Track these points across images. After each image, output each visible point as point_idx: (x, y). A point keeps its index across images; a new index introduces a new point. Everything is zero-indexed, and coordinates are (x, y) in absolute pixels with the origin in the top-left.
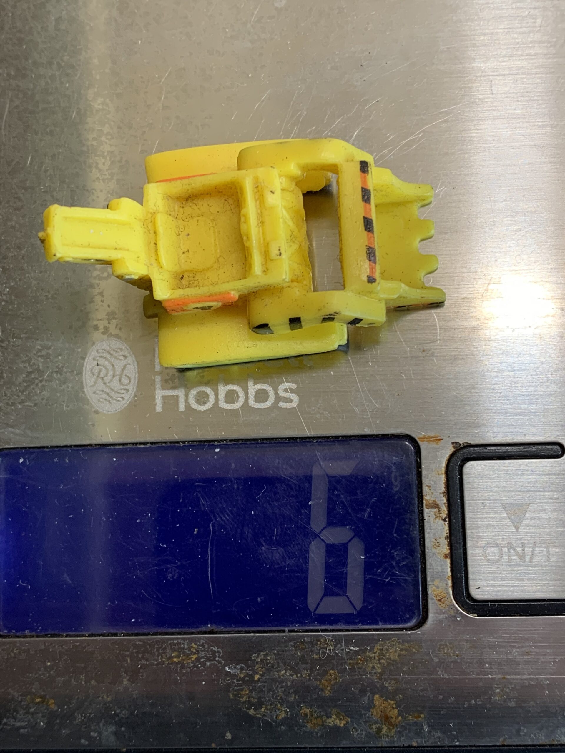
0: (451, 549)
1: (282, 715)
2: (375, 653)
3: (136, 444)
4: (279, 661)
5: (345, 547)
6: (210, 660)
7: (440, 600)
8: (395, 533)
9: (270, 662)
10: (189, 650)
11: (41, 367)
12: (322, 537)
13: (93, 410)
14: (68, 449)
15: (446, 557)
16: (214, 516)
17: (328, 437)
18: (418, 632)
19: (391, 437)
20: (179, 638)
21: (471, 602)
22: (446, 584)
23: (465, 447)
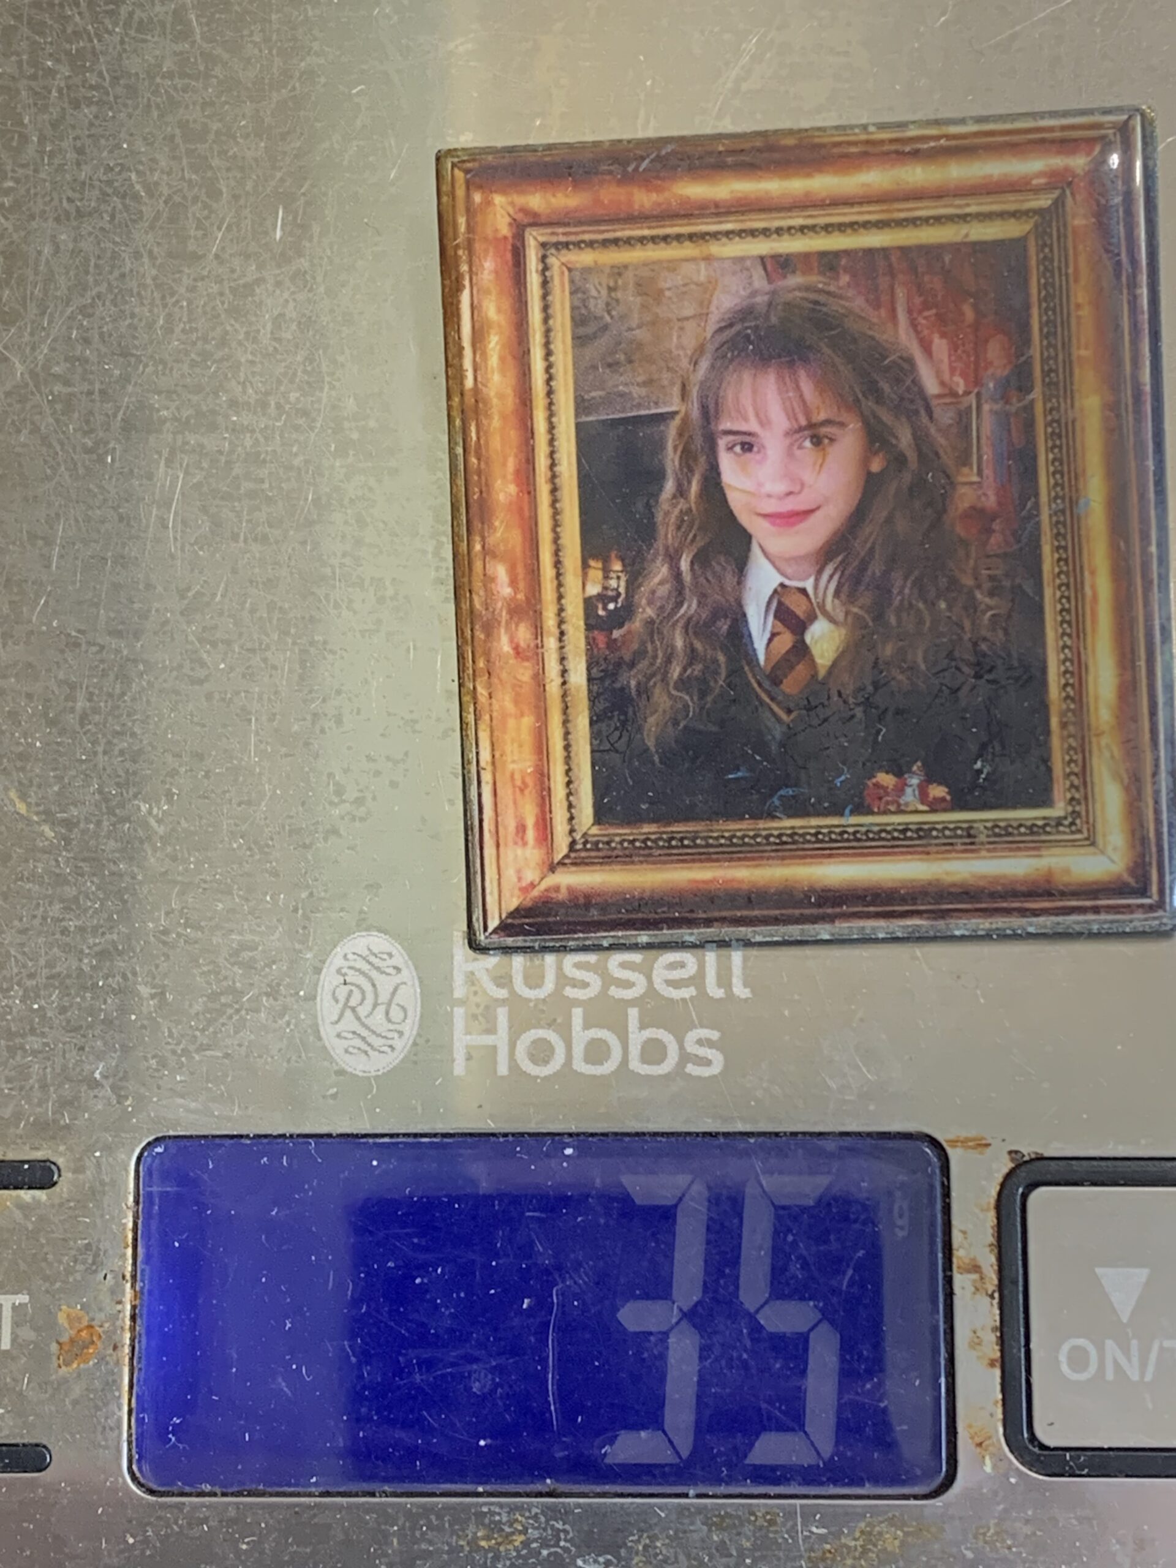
0: (1002, 1351)
2: (855, 1539)
3: (416, 1135)
5: (803, 1339)
6: (548, 1546)
7: (980, 1445)
9: (660, 1553)
10: (511, 1526)
11: (238, 985)
12: (763, 1322)
13: (336, 1068)
14: (288, 1141)
15: (992, 1364)
16: (561, 1276)
17: (777, 1135)
18: (938, 1502)
19: (895, 1136)
20: (492, 1504)
21: (1036, 1450)
22: (992, 1415)
23: (1032, 1160)
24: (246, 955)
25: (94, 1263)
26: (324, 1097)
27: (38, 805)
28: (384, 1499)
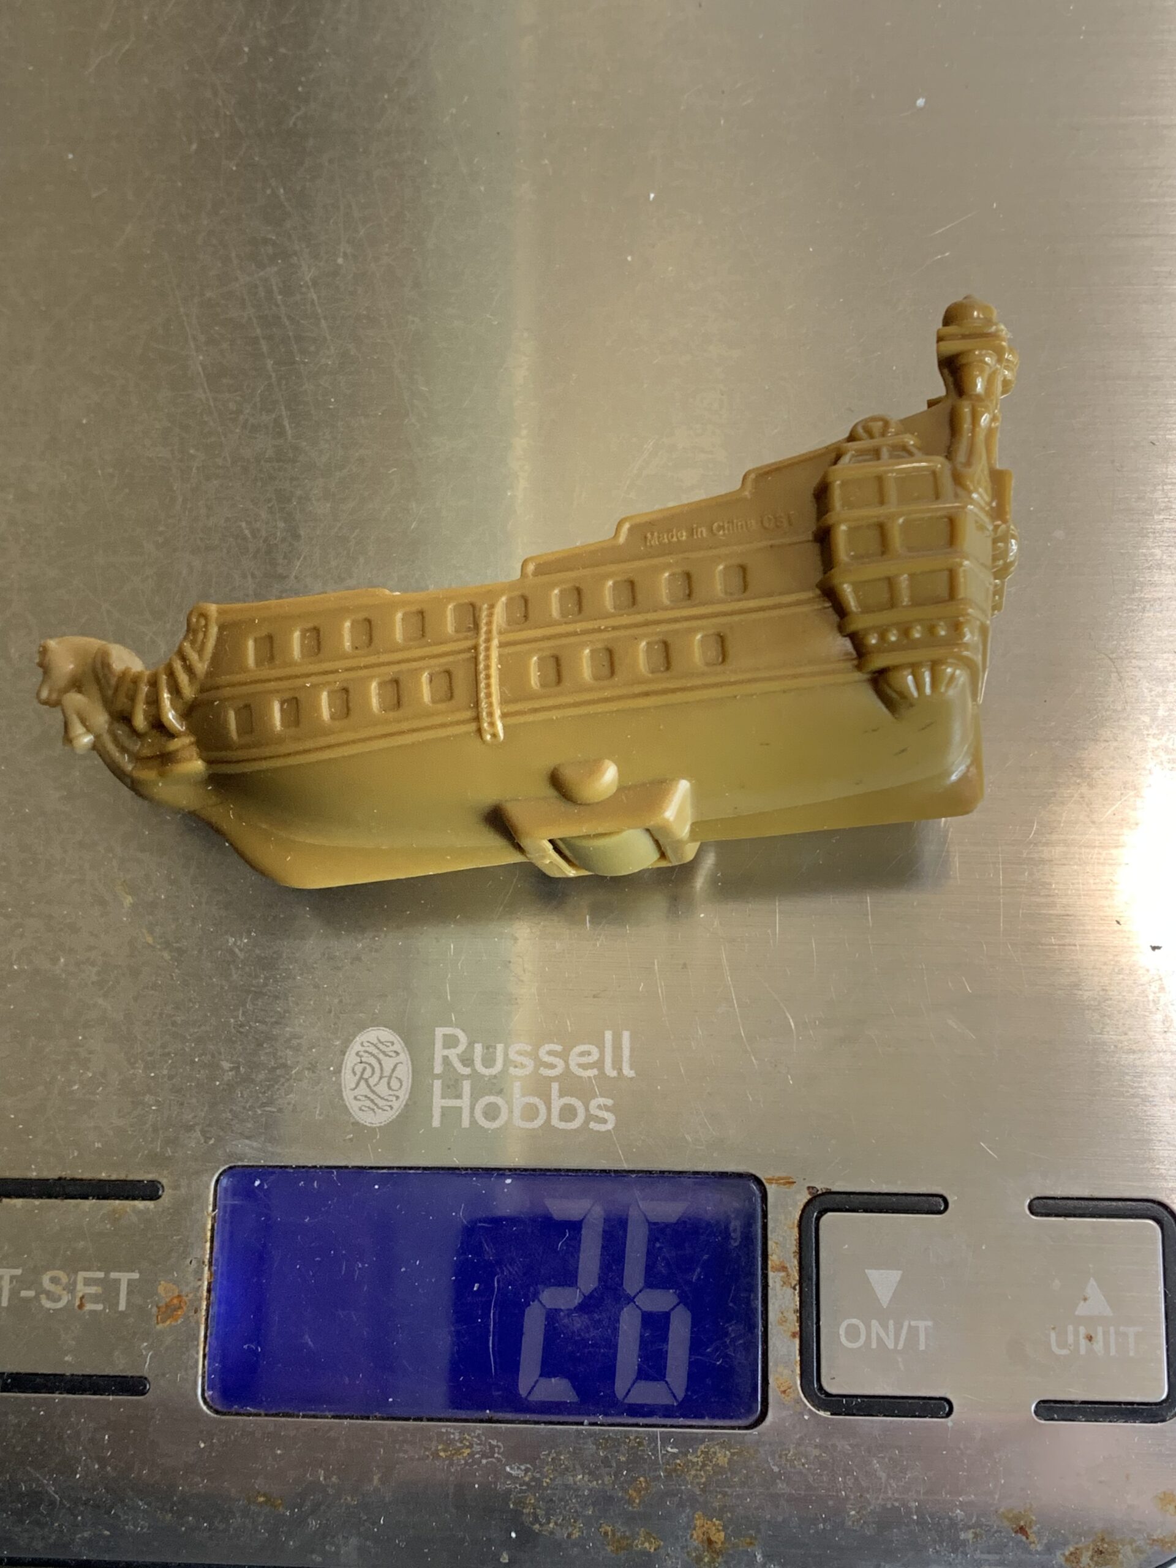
0: (800, 1326)
1: (576, 1534)
2: (698, 1457)
3: (405, 1168)
4: (576, 1462)
5: (666, 1316)
6: (487, 1458)
8: (731, 1301)
9: (564, 1464)
10: (461, 1442)
11: (289, 1062)
12: (637, 1303)
13: (353, 1121)
14: (318, 1171)
15: (794, 1335)
16: (501, 1268)
17: (650, 1172)
18: (755, 1431)
19: (731, 1175)
20: (448, 1426)
21: (823, 1396)
22: (792, 1371)
23: (823, 1194)
24: (295, 1042)
25: (183, 1252)
26: (344, 1140)
27: (161, 938)
28: (374, 1422)
